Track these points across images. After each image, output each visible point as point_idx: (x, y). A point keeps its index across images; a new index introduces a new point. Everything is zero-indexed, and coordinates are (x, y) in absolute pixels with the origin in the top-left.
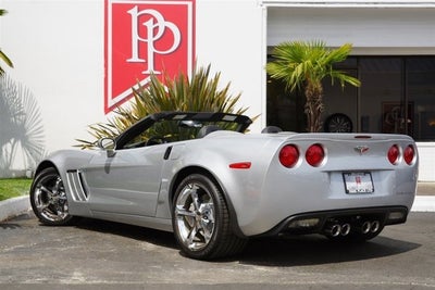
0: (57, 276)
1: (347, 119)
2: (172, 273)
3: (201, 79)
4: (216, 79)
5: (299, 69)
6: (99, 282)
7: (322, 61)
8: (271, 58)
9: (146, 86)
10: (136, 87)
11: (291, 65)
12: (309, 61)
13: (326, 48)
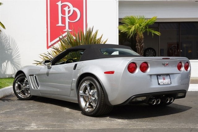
0: (24, 126)
1: (154, 50)
2: (78, 123)
3: (90, 33)
4: (96, 33)
5: (133, 28)
6: (44, 128)
7: (143, 24)
8: (120, 23)
9: (65, 36)
10: (61, 37)
11: (130, 26)
12: (138, 24)
13: (145, 19)
